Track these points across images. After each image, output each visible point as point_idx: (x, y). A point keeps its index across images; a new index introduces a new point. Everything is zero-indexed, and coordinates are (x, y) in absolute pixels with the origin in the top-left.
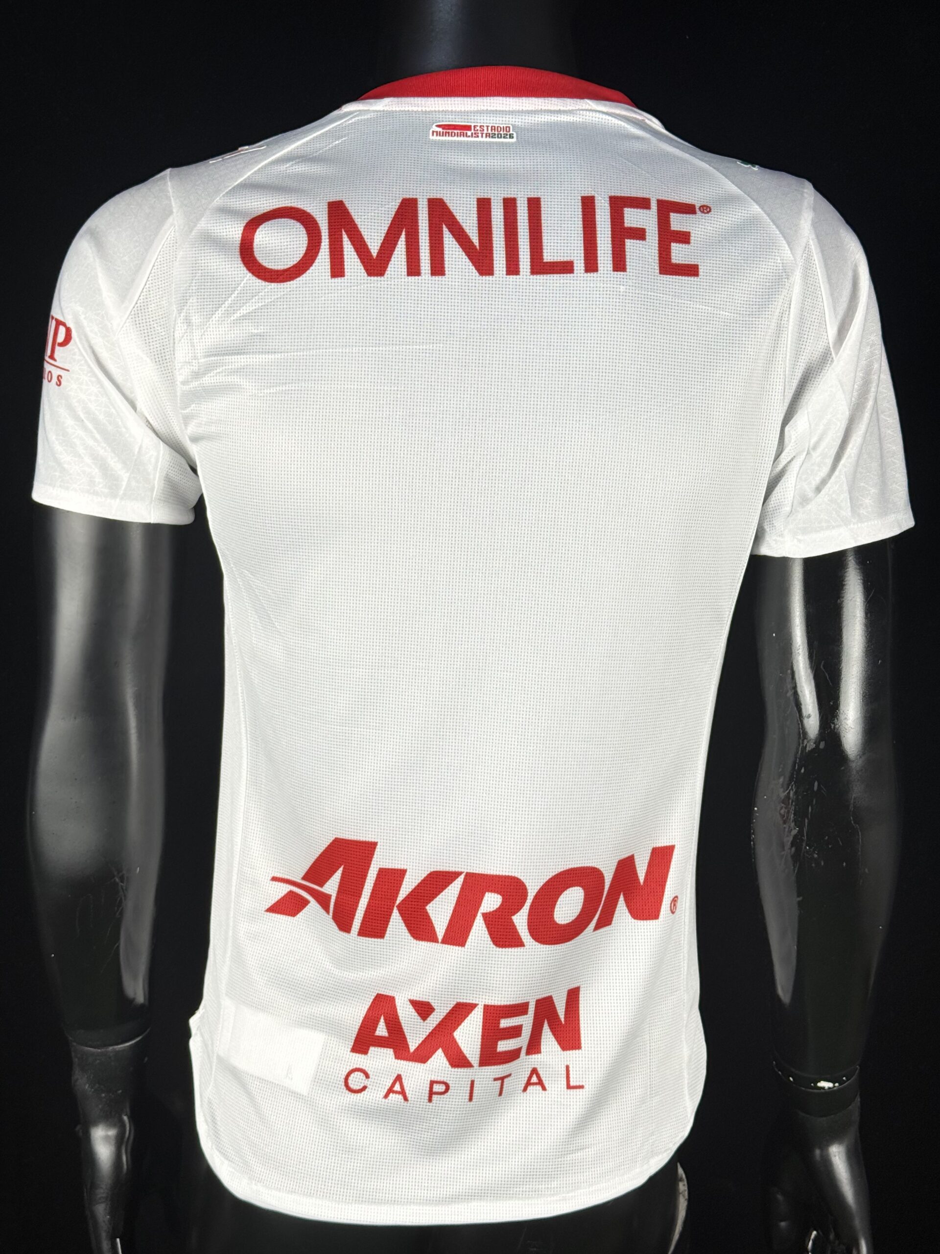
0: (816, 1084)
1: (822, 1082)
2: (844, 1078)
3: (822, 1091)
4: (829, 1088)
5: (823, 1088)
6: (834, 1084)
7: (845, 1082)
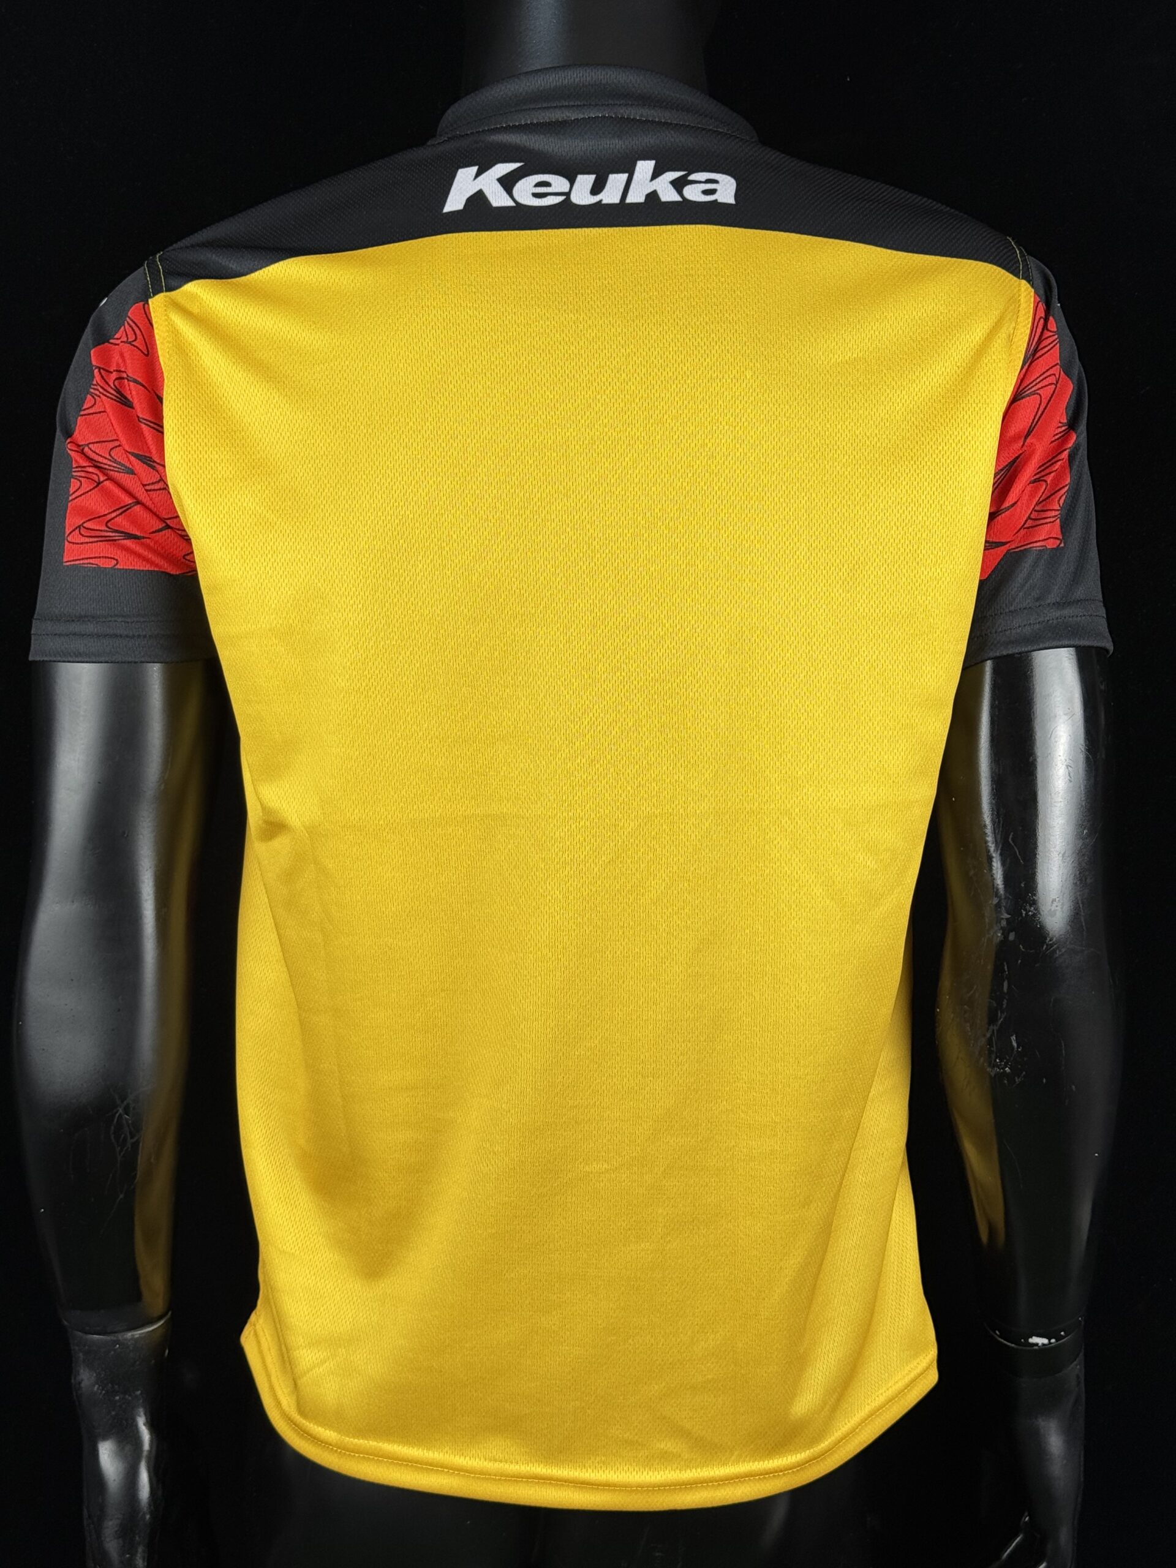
0: (1026, 1340)
1: (1034, 1337)
2: (1062, 1333)
3: (1036, 1347)
4: (1044, 1345)
5: (1037, 1344)
6: (1049, 1340)
7: (1063, 1337)
